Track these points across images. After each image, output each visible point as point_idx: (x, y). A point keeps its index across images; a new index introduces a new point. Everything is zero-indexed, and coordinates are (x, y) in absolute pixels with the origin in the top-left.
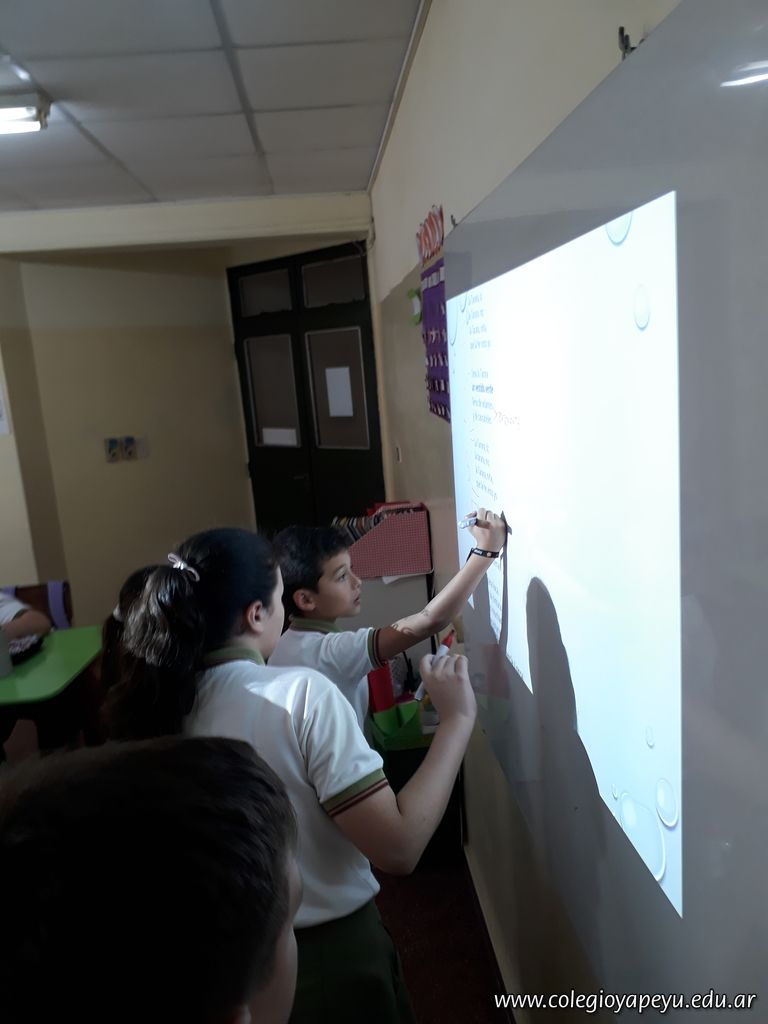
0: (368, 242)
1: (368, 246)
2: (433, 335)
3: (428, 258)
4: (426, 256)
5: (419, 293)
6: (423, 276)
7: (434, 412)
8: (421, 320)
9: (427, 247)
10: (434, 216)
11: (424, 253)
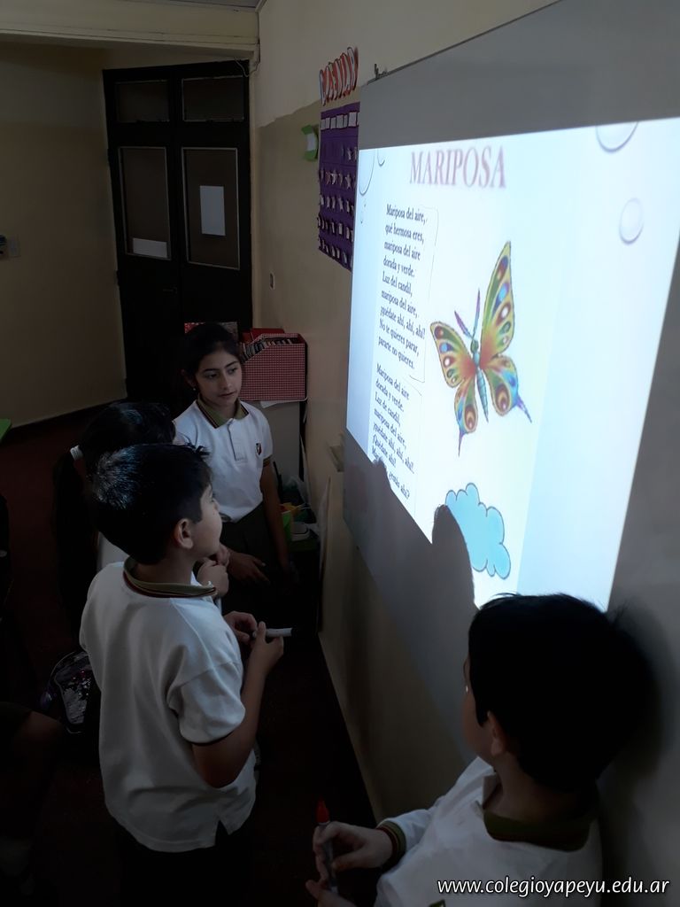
0: (251, 63)
1: (252, 68)
2: (334, 175)
3: (332, 99)
4: (330, 96)
5: (315, 130)
6: (324, 115)
7: (325, 251)
8: (316, 157)
9: (332, 87)
10: (348, 58)
11: (327, 92)
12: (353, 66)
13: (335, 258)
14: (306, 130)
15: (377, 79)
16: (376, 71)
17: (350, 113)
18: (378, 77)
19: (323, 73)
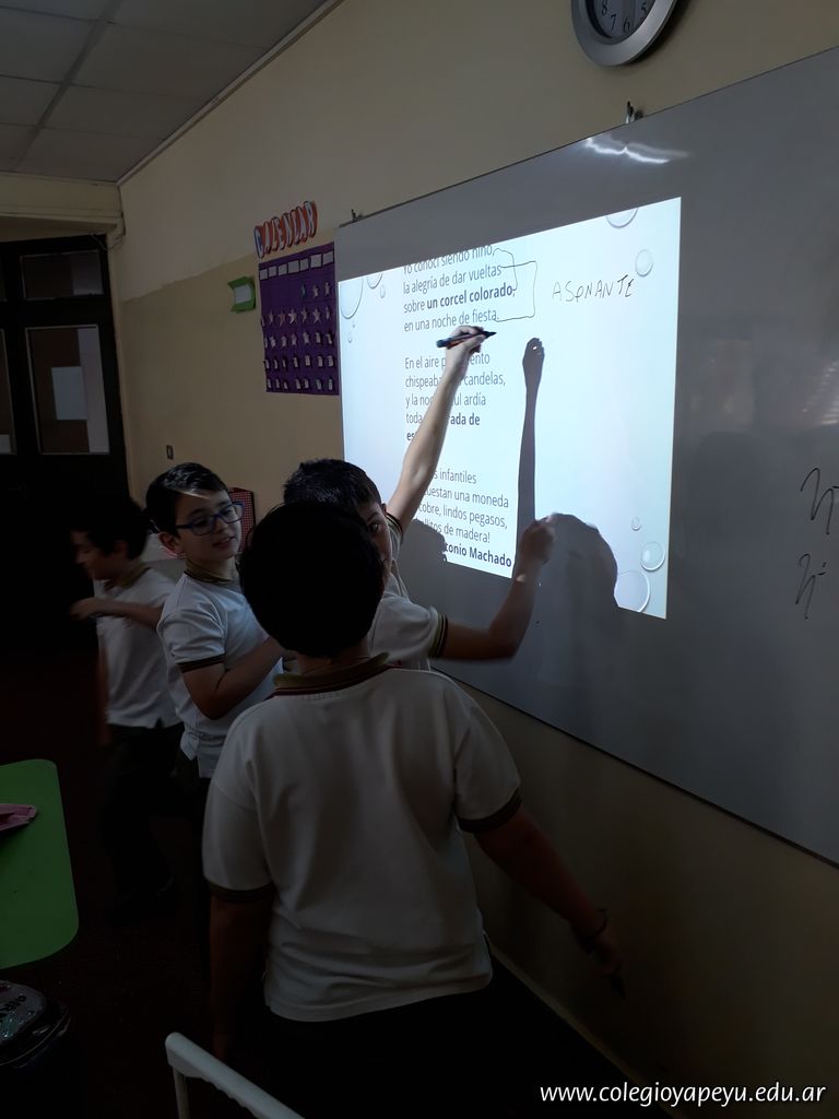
0: (111, 238)
1: (110, 241)
2: (293, 316)
3: (276, 249)
4: (274, 246)
5: (251, 282)
6: (263, 267)
7: (281, 390)
8: (254, 306)
9: (277, 239)
10: (304, 210)
11: (267, 245)
12: (311, 218)
13: (303, 390)
14: (233, 285)
15: (353, 221)
16: (354, 214)
17: (312, 257)
18: (356, 218)
19: (260, 229)
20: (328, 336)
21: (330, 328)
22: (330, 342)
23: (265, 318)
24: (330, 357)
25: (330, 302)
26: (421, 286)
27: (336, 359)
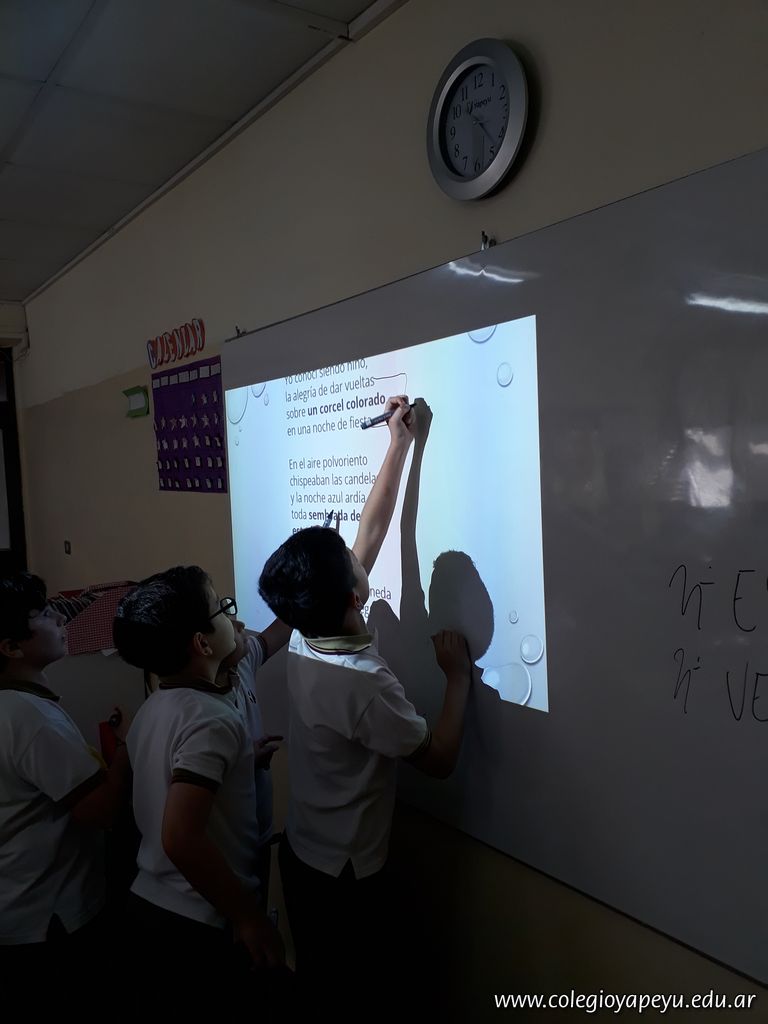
0: (16, 350)
1: (15, 353)
2: (183, 422)
3: (167, 362)
4: (166, 359)
5: (145, 390)
7: (173, 488)
8: (148, 412)
9: (168, 352)
10: (192, 327)
11: (159, 357)
12: (199, 333)
13: (194, 489)
14: (128, 393)
15: (238, 337)
18: (240, 334)
19: (153, 343)
20: (217, 439)
21: (218, 432)
22: (219, 444)
23: (158, 423)
24: (219, 459)
25: (218, 409)
26: (301, 396)
27: (225, 460)
